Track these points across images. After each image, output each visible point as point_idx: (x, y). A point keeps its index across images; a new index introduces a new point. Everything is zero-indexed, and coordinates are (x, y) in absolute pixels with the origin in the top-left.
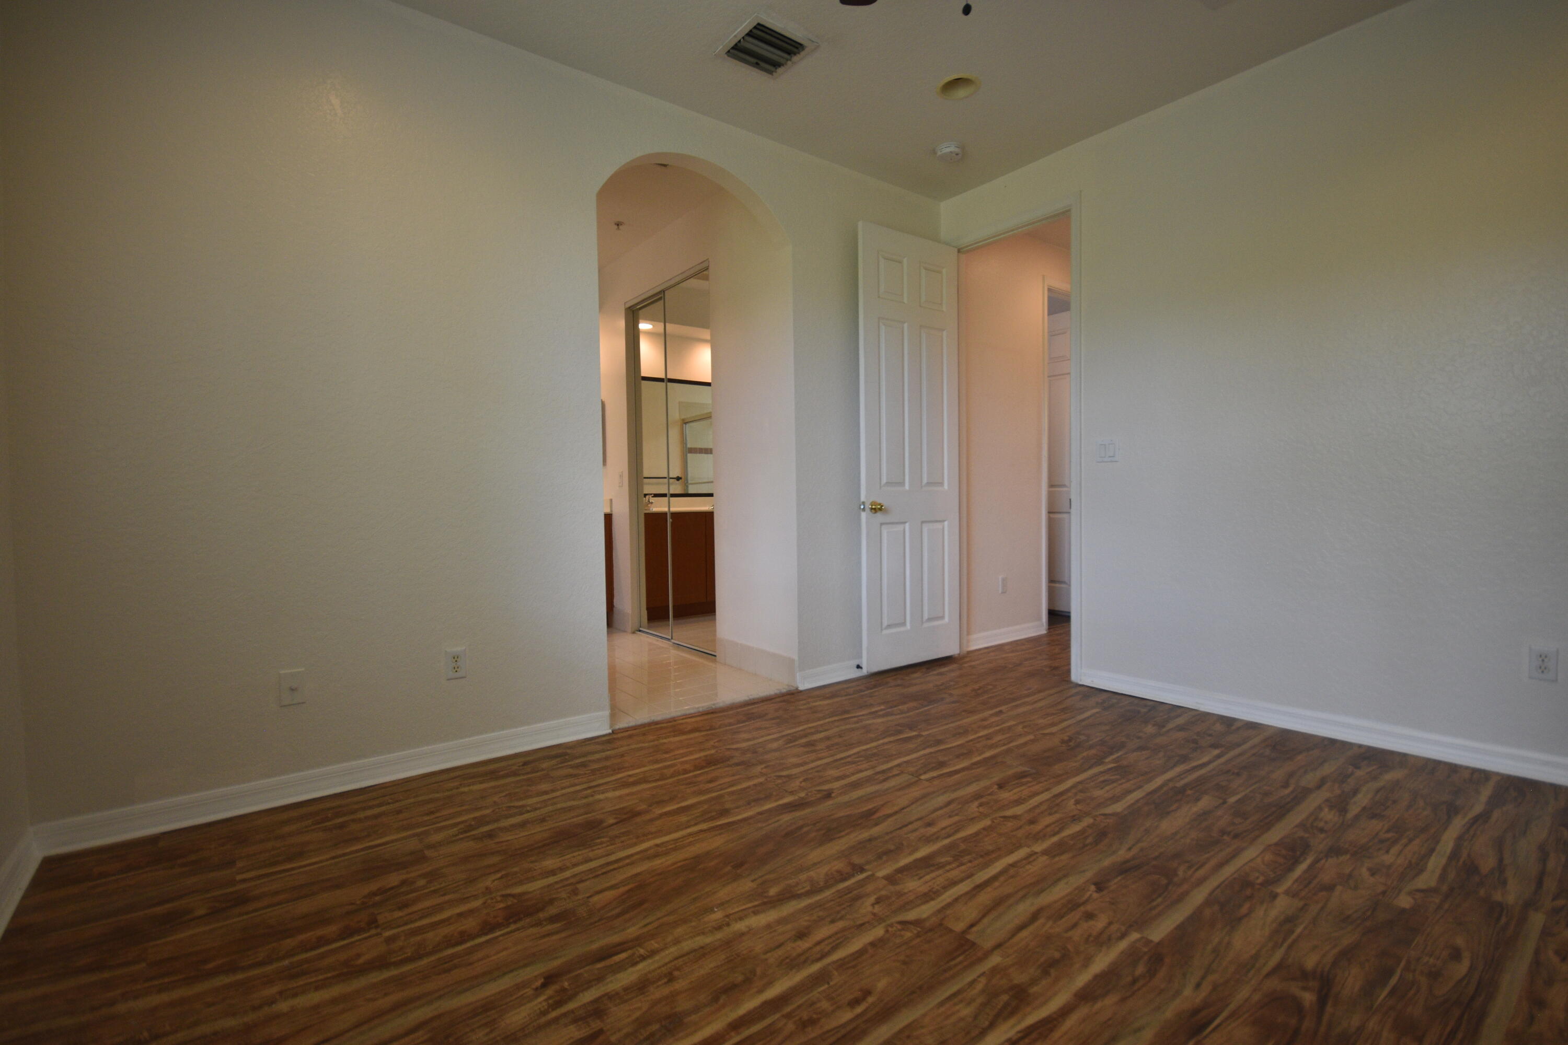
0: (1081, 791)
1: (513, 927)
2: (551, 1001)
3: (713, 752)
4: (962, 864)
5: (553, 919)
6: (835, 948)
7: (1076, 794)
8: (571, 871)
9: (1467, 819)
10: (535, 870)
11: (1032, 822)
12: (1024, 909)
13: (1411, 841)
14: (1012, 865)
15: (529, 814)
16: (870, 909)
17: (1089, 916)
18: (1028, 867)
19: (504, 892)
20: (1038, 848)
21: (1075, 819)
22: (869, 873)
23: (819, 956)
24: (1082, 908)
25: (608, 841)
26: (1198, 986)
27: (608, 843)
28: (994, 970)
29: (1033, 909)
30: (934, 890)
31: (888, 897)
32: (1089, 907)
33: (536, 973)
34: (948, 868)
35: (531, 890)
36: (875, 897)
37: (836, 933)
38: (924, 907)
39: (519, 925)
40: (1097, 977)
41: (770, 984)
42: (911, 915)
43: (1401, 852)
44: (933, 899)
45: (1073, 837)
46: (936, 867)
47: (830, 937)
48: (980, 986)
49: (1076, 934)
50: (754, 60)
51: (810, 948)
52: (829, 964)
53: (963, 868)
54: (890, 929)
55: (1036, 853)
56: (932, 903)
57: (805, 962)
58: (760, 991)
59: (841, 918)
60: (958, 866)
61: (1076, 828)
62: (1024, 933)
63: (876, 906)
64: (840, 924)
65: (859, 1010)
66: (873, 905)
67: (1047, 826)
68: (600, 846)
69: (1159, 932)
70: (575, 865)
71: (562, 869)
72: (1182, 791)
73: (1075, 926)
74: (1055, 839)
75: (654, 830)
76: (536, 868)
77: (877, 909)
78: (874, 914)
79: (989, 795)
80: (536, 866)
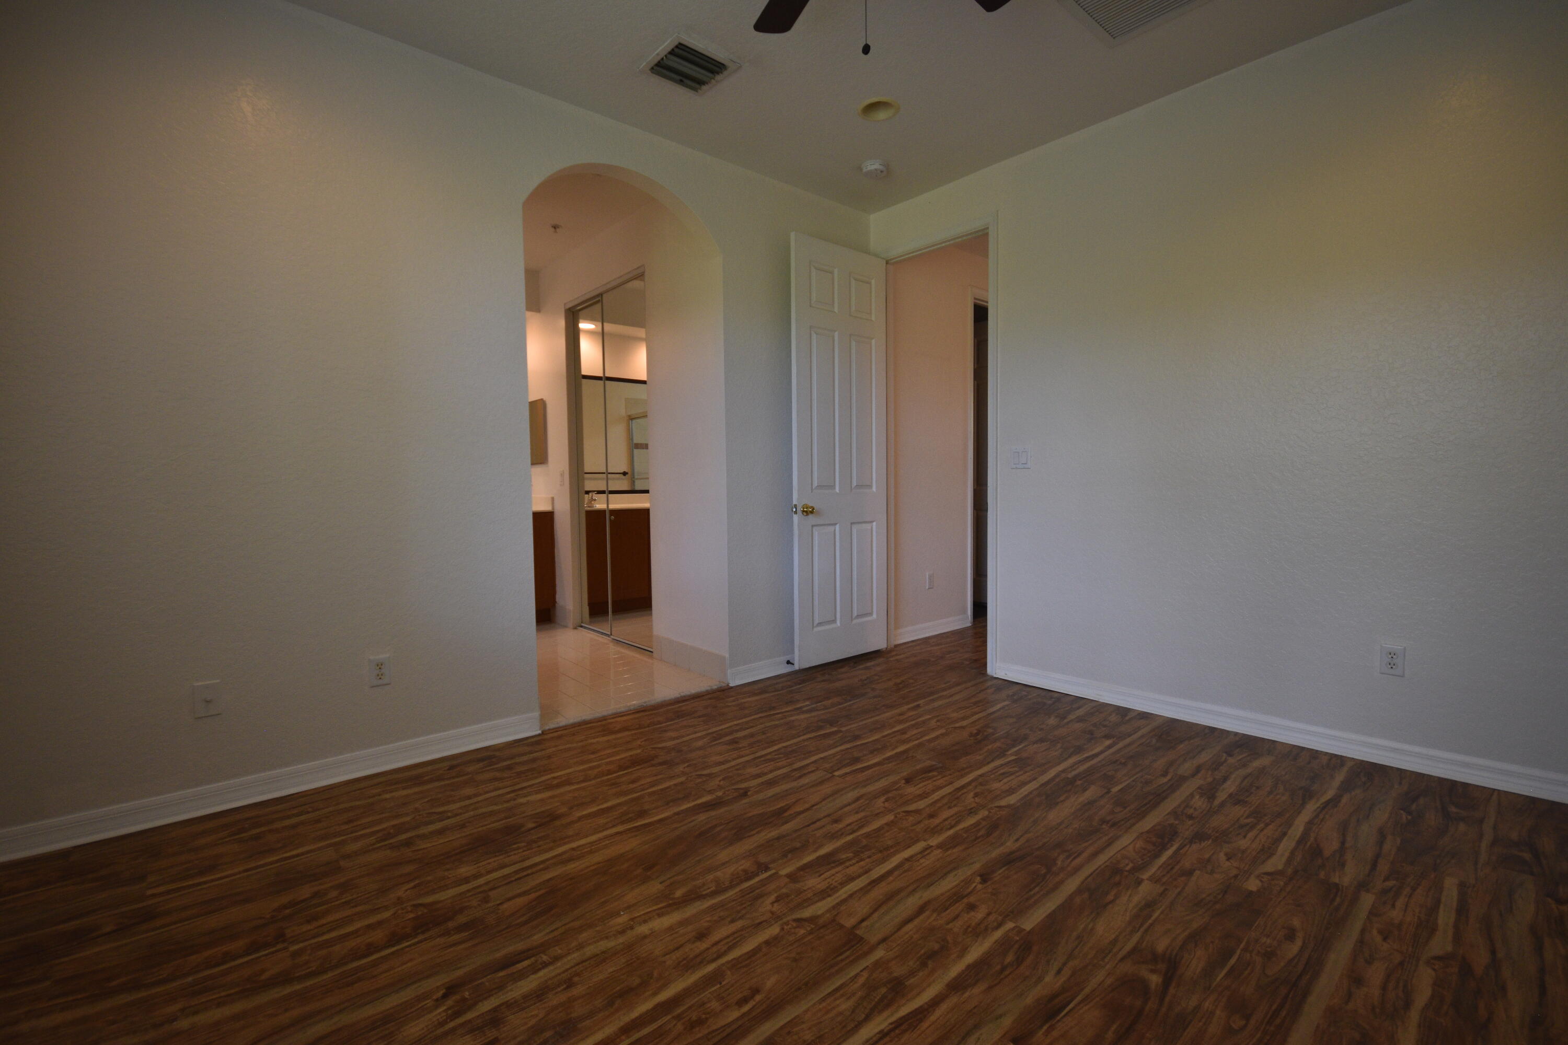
0: (981, 784)
1: (420, 937)
2: (450, 1012)
3: (639, 751)
4: (862, 860)
5: (460, 928)
6: (730, 949)
7: (976, 787)
8: (485, 878)
9: (1318, 805)
10: (449, 878)
11: (931, 816)
12: (912, 902)
13: (1267, 825)
14: (907, 860)
15: (449, 820)
16: (769, 907)
17: (972, 907)
18: (922, 861)
19: (415, 902)
20: (934, 841)
21: (972, 812)
22: (773, 871)
23: (715, 956)
24: (965, 900)
25: (525, 846)
26: (1059, 972)
27: (525, 849)
28: (877, 964)
29: (921, 902)
30: (832, 886)
31: (787, 895)
32: (972, 899)
33: (438, 984)
34: (848, 864)
35: (442, 899)
36: (776, 895)
37: (734, 933)
38: (820, 904)
39: (427, 935)
40: (969, 967)
41: (665, 986)
42: (807, 913)
43: (1256, 837)
44: (830, 896)
45: (966, 830)
46: (837, 863)
47: (728, 937)
48: (861, 980)
49: (957, 926)
50: (679, 78)
51: (708, 949)
52: (723, 965)
53: (862, 863)
54: (786, 927)
55: (932, 846)
56: (829, 899)
57: (701, 962)
58: (655, 994)
59: (741, 918)
60: (858, 862)
61: (971, 821)
62: (910, 926)
63: (775, 905)
64: (739, 924)
65: (746, 1008)
66: (772, 903)
67: (946, 820)
68: (516, 852)
69: (1031, 921)
70: (489, 872)
71: (476, 877)
72: (1072, 782)
73: (956, 917)
74: (951, 832)
75: (571, 833)
76: (450, 876)
77: (776, 907)
78: (772, 913)
79: (896, 790)
80: (450, 874)
